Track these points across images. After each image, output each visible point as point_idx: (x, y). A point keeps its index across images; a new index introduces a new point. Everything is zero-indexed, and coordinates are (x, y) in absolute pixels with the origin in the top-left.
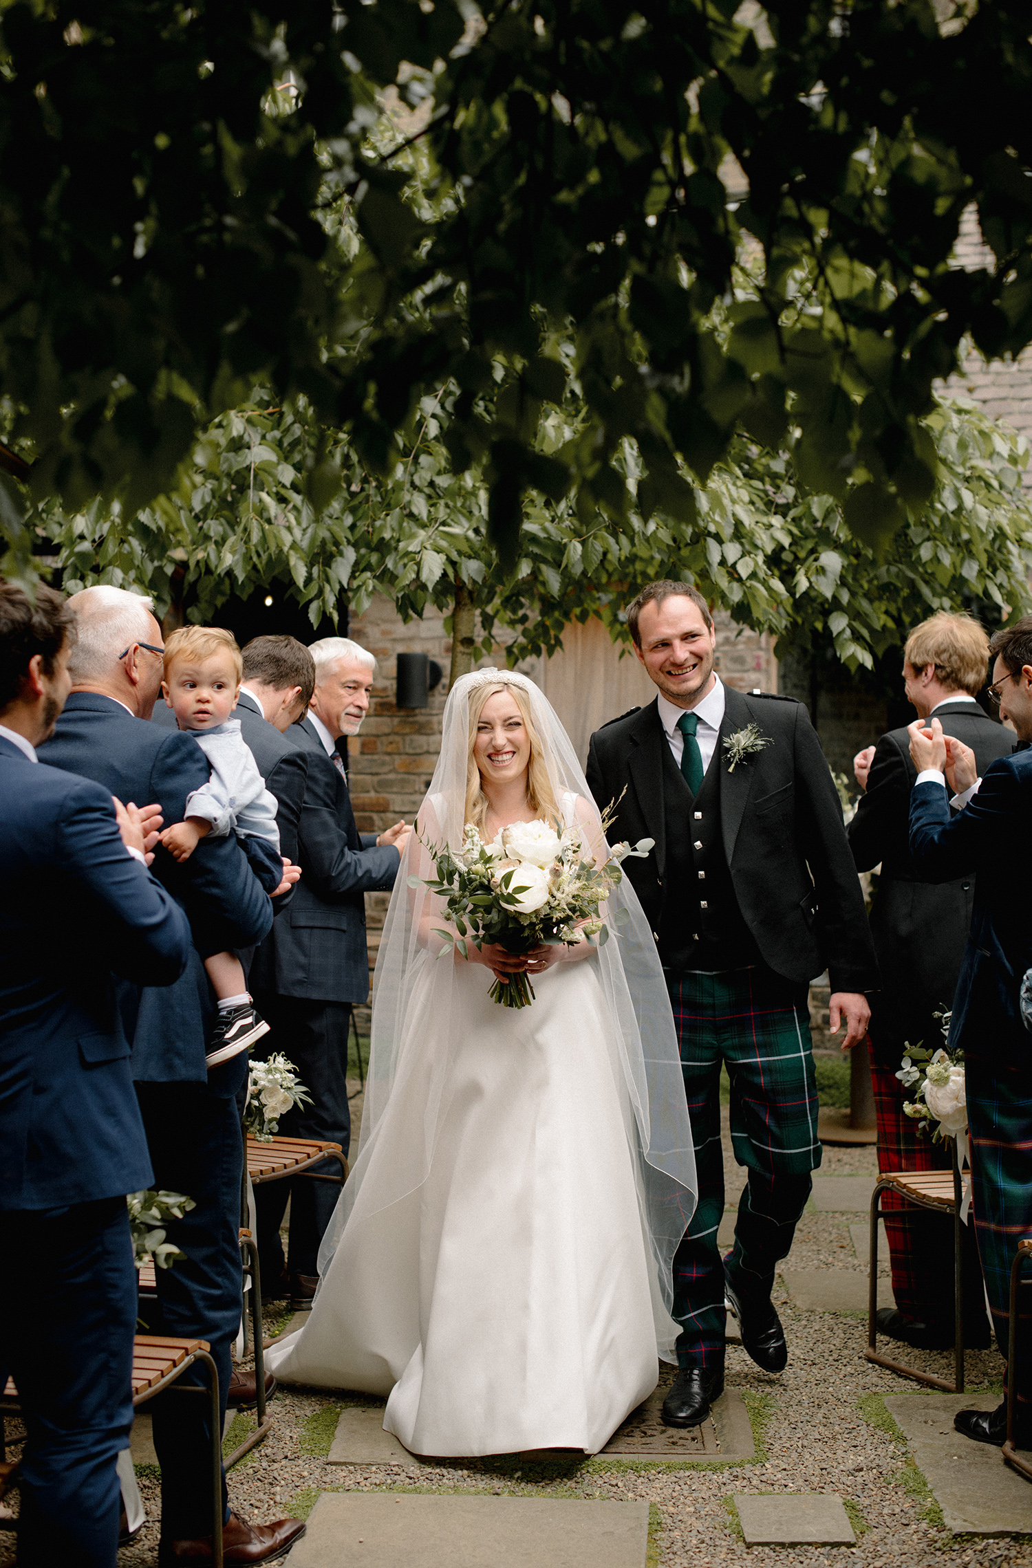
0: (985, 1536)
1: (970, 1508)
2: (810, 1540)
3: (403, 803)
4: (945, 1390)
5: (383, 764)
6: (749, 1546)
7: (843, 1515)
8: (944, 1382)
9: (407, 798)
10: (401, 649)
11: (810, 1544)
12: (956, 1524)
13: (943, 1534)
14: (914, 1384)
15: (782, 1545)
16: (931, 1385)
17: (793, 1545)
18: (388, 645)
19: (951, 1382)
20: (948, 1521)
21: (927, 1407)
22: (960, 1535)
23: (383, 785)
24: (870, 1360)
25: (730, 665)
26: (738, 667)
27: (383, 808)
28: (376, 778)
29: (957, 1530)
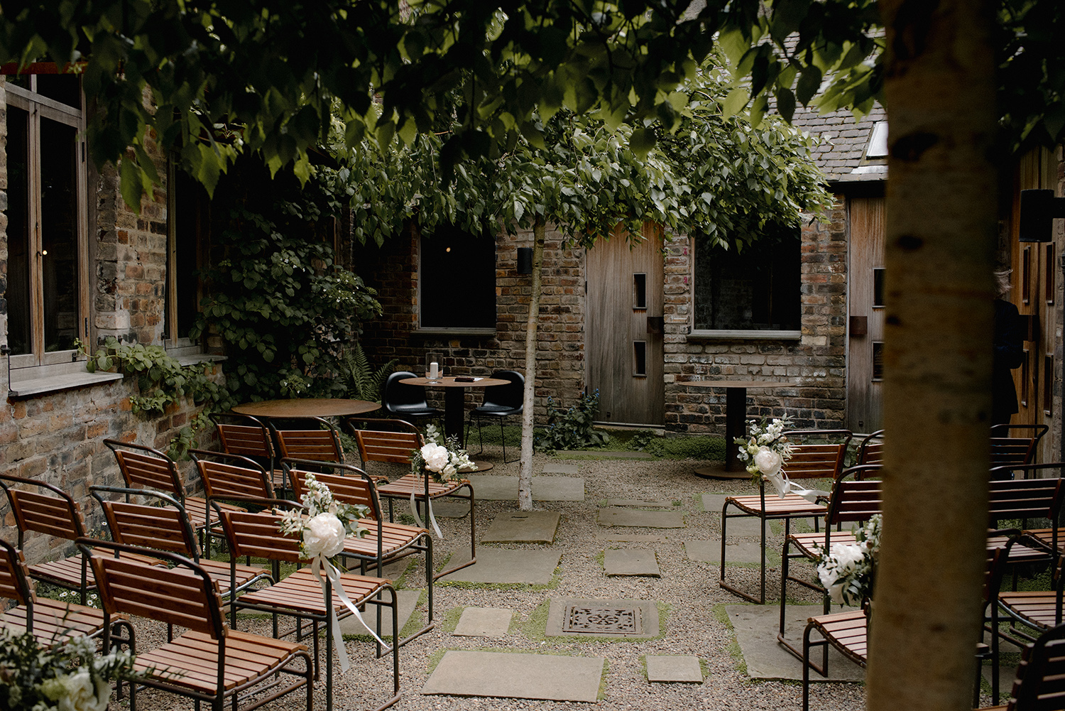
0: (767, 680)
1: (761, 665)
2: (680, 680)
3: (521, 318)
4: (756, 603)
5: (512, 300)
6: (650, 682)
7: (698, 666)
8: (756, 598)
9: (523, 315)
10: (519, 246)
11: (679, 682)
12: (754, 675)
13: (746, 679)
14: (741, 599)
15: (666, 682)
16: (749, 600)
17: (672, 682)
18: (514, 244)
19: (758, 599)
20: (749, 672)
21: (746, 611)
22: (755, 679)
23: (512, 309)
24: (722, 586)
25: (672, 253)
26: (675, 254)
27: (512, 320)
28: (509, 306)
29: (753, 677)
